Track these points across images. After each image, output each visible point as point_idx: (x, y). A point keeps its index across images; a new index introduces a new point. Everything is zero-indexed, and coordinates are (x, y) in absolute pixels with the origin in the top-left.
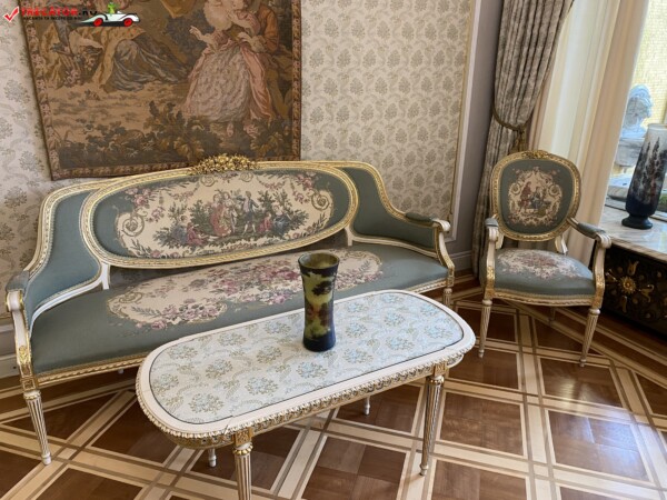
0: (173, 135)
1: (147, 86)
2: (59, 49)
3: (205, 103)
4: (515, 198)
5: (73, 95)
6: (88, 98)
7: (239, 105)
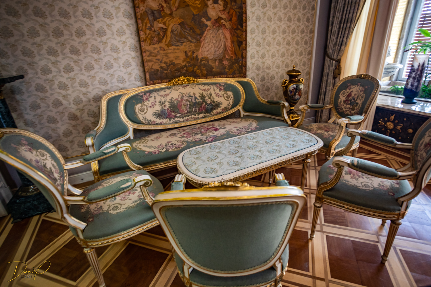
0: (194, 66)
1: (184, 44)
2: (150, 29)
3: (207, 51)
4: (342, 98)
5: (155, 49)
6: (161, 50)
7: (221, 52)
